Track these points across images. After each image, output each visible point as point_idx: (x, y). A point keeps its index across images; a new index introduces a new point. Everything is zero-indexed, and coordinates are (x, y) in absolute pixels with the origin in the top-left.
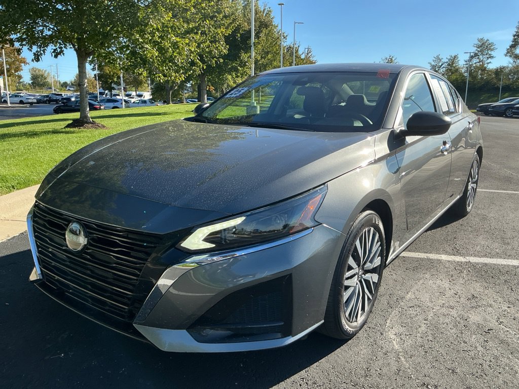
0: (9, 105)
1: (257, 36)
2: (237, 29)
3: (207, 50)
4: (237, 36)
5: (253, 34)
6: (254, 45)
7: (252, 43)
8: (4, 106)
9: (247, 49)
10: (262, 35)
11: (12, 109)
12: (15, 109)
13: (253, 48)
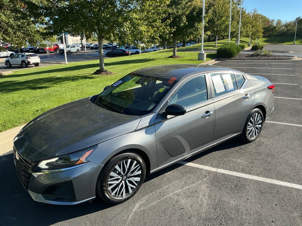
0: (86, 51)
1: (207, 12)
2: (194, 9)
3: (162, 31)
4: (194, 13)
5: (204, 11)
6: (204, 18)
7: (203, 17)
8: (84, 51)
9: (200, 21)
10: (210, 11)
11: (87, 53)
12: (88, 53)
13: (203, 20)
